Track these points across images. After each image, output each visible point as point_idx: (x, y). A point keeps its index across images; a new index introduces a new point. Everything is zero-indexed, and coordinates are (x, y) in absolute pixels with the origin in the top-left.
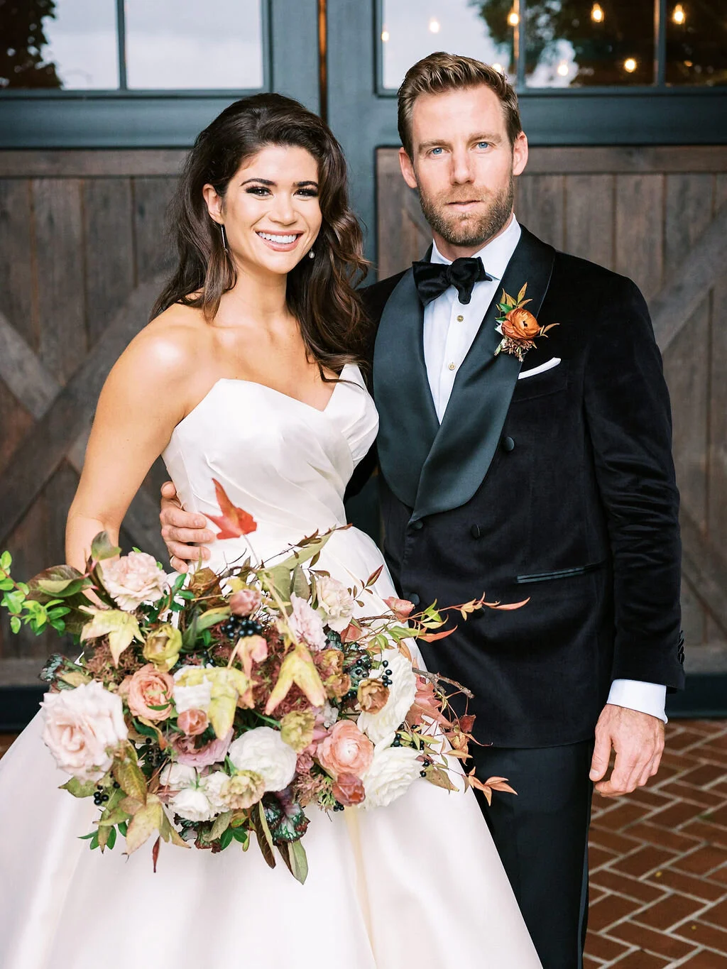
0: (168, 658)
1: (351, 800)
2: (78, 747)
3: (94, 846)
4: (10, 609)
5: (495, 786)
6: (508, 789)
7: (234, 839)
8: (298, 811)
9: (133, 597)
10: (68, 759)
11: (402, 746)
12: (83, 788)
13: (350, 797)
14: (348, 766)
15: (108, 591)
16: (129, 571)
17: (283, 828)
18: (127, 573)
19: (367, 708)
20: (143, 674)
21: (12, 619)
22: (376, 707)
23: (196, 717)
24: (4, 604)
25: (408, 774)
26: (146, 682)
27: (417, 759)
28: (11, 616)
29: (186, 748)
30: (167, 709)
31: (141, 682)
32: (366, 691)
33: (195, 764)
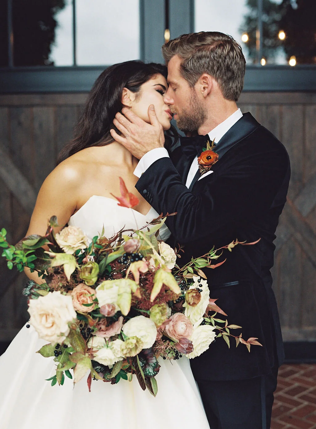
0: (93, 278)
1: (187, 351)
2: (51, 325)
3: (53, 384)
4: (7, 257)
5: (251, 342)
6: (257, 343)
7: (121, 378)
8: (154, 361)
9: (72, 247)
10: (45, 332)
11: (206, 324)
12: (48, 352)
13: (187, 349)
14: (182, 335)
15: (59, 245)
16: (69, 234)
17: (147, 371)
18: (68, 235)
19: (191, 304)
20: (79, 289)
21: (8, 262)
22: (195, 303)
23: (111, 307)
24: (4, 255)
25: (210, 338)
26: (80, 293)
27: (213, 331)
28: (8, 261)
29: (101, 328)
30: (92, 306)
31: (77, 293)
32: (190, 295)
33: (105, 336)
